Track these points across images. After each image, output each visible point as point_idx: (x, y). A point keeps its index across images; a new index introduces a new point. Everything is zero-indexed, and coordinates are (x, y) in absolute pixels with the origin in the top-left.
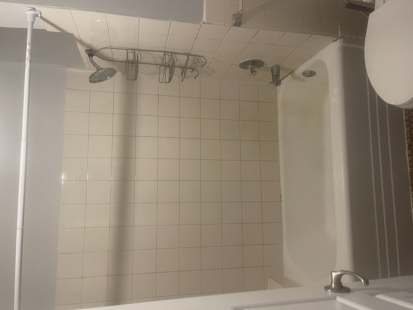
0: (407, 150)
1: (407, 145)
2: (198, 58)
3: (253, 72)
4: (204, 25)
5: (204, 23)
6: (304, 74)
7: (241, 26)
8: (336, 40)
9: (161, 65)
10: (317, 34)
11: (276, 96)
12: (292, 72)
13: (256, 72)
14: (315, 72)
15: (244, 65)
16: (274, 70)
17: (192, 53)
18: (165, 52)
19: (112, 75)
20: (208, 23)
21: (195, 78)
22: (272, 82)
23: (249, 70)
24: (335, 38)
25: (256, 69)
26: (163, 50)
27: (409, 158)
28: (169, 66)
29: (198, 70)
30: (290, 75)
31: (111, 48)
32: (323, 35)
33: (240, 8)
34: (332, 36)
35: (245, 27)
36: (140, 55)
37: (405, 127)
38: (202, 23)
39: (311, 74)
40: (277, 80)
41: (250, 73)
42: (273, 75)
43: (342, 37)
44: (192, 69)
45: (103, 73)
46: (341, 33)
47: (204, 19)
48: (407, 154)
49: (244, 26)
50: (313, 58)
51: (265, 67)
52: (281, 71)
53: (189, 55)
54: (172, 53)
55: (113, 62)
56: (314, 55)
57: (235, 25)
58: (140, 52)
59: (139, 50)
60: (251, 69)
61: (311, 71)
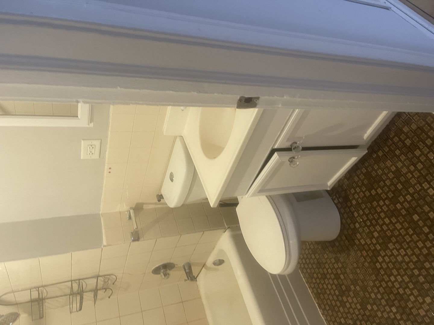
0: (319, 309)
1: (317, 305)
2: (108, 277)
3: (166, 275)
4: (105, 248)
5: (104, 246)
6: (214, 264)
7: (140, 240)
8: (226, 231)
9: (71, 294)
10: (207, 231)
11: (199, 291)
12: (204, 265)
13: (169, 274)
14: (223, 259)
15: (156, 271)
16: (186, 268)
17: (101, 274)
18: (72, 281)
19: (14, 320)
20: (108, 245)
21: (109, 297)
22: (187, 279)
23: (162, 274)
24: (224, 230)
25: (168, 271)
26: (70, 279)
27: (324, 317)
28: (78, 293)
29: (111, 288)
30: (203, 268)
31: (13, 292)
32: (213, 230)
33: (135, 227)
34: (221, 229)
35: (144, 240)
36: (45, 291)
37: (308, 289)
38: (103, 247)
39: (220, 262)
40: (191, 277)
41: (163, 277)
42: (186, 273)
43: (229, 228)
44: (105, 289)
45: (3, 320)
46: (227, 225)
47: (105, 243)
48: (320, 313)
49: (142, 239)
50: (215, 249)
51: (176, 267)
52: (192, 268)
53: (98, 277)
54: (79, 280)
55: (17, 305)
56: (215, 247)
57: (134, 241)
58: (45, 287)
59: (43, 286)
60: (163, 273)
61: (219, 260)
